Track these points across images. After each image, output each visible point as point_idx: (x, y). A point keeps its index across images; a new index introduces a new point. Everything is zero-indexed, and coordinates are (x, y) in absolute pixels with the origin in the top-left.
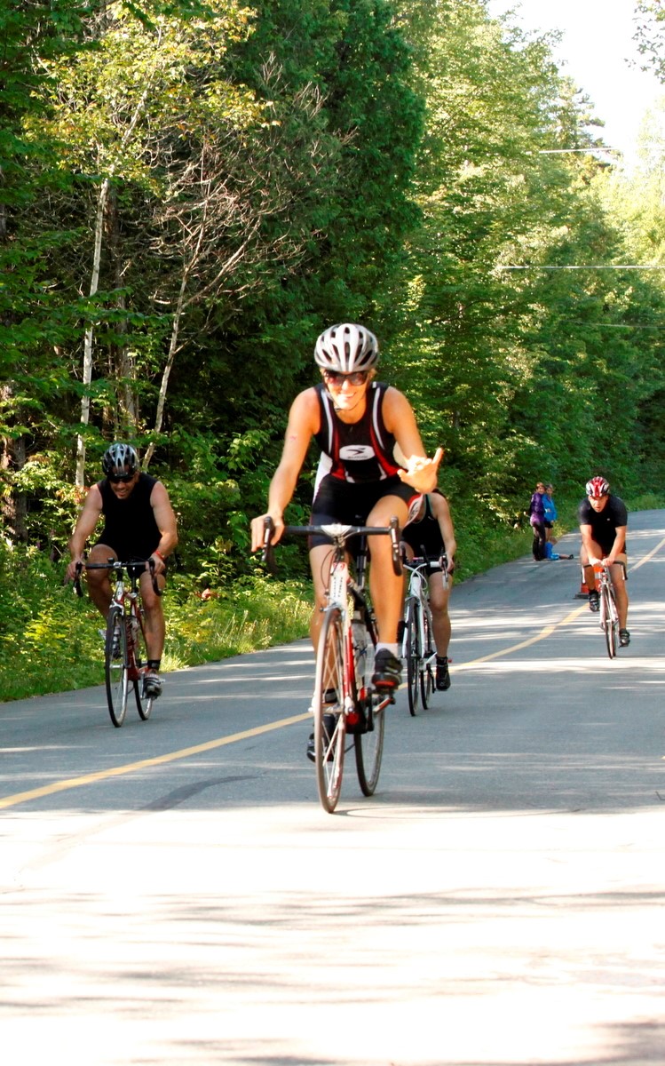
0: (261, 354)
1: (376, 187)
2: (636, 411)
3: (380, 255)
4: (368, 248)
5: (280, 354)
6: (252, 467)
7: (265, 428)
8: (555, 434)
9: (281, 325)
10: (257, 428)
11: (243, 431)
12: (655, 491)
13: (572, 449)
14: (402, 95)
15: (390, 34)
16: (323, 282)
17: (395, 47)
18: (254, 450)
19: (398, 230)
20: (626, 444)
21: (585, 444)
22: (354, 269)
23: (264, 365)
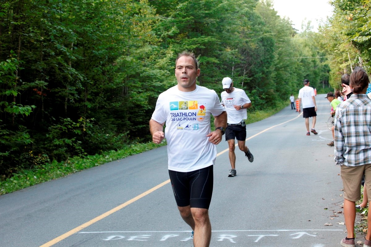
0: (254, 79)
1: (268, 53)
4: (268, 62)
5: (256, 78)
9: (257, 75)
10: (254, 90)
13: (293, 86)
16: (262, 68)
18: (254, 93)
19: (272, 59)
21: (295, 85)
23: (255, 80)
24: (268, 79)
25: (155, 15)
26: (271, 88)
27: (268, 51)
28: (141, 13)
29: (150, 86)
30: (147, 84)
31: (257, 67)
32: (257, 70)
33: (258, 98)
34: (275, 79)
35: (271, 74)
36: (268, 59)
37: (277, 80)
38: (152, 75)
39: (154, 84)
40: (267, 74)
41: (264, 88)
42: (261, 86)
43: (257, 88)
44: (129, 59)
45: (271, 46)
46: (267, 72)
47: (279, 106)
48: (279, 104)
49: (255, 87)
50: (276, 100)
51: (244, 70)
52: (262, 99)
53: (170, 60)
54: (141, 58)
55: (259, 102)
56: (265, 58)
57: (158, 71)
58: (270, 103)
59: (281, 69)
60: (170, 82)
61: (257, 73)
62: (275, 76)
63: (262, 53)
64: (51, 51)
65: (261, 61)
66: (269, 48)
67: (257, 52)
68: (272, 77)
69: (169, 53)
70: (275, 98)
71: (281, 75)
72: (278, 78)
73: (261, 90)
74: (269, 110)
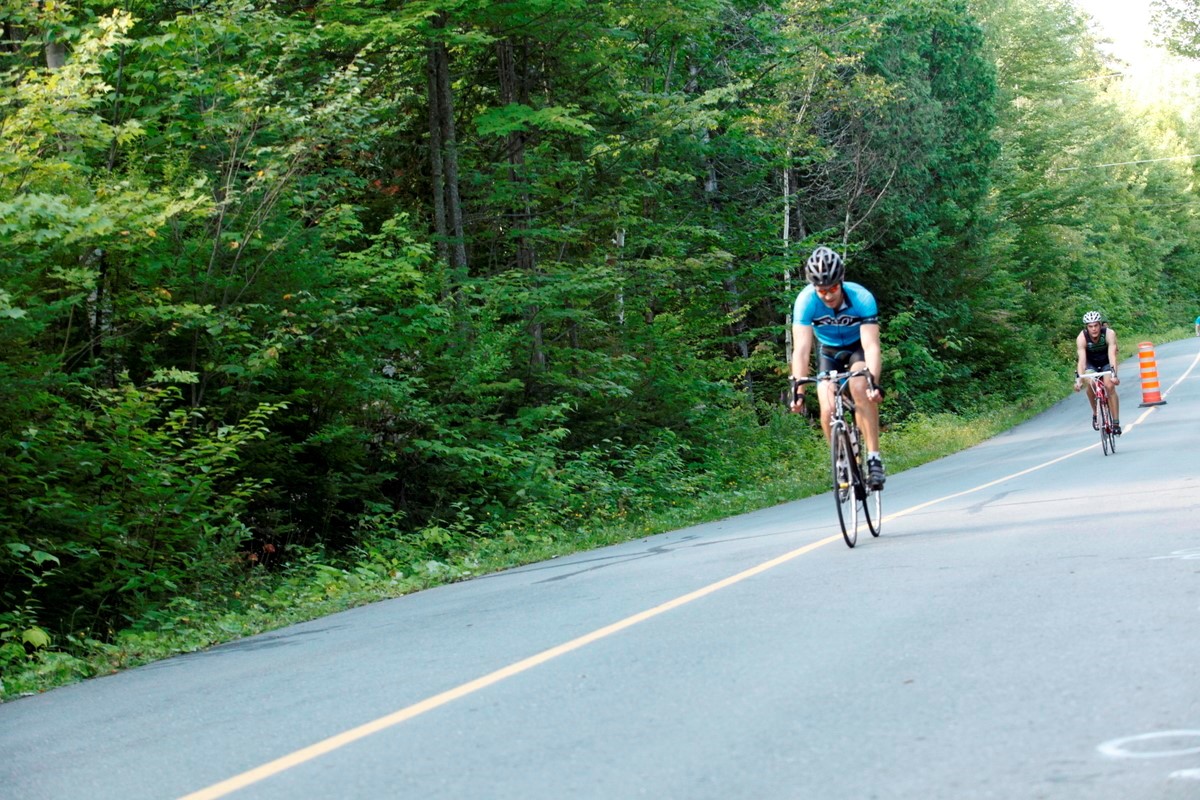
0: (903, 258)
1: (968, 131)
2: (1161, 265)
3: (976, 178)
4: (967, 174)
5: (915, 258)
6: (905, 339)
7: (912, 310)
8: (1102, 291)
9: (914, 238)
10: (903, 311)
11: (895, 314)
12: (1182, 325)
13: (1115, 300)
14: (980, 64)
15: (968, 22)
16: (938, 203)
17: (972, 31)
18: (906, 327)
19: (987, 160)
20: (1155, 292)
21: (1124, 295)
22: (959, 191)
23: (905, 266)
24: (974, 261)
26: (998, 306)
31: (913, 200)
32: (908, 214)
33: (925, 350)
34: (1018, 263)
35: (986, 234)
37: (1027, 264)
41: (957, 302)
42: (939, 292)
43: (919, 303)
45: (979, 96)
46: (969, 223)
47: (1045, 390)
48: (1045, 377)
49: (911, 300)
50: (1028, 361)
51: (844, 220)
52: (943, 354)
55: (932, 374)
56: (952, 154)
58: (995, 376)
61: (911, 228)
62: (1016, 248)
63: (932, 131)
66: (970, 108)
68: (1002, 253)
70: (1023, 352)
71: (1047, 246)
72: (1030, 260)
73: (940, 315)
74: (990, 408)
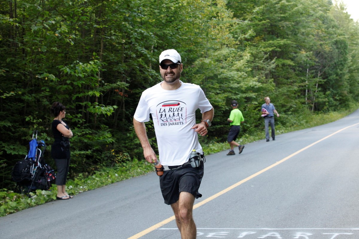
0: (329, 81)
1: (342, 55)
4: (341, 64)
5: (331, 80)
9: (331, 77)
16: (336, 70)
18: (329, 94)
19: (345, 61)
22: (340, 68)
23: (329, 82)
24: (341, 81)
25: (232, 18)
26: (345, 90)
27: (341, 53)
28: (218, 16)
29: (228, 88)
30: (224, 85)
31: (331, 69)
32: (330, 72)
33: (332, 99)
34: (348, 81)
35: (344, 76)
36: (341, 61)
37: (350, 81)
38: (230, 76)
39: (232, 86)
40: (341, 76)
41: (338, 89)
42: (335, 87)
43: (331, 89)
44: (207, 61)
45: (345, 48)
46: (341, 74)
47: (353, 108)
48: (353, 105)
49: (329, 89)
50: (349, 101)
51: (318, 72)
52: (336, 100)
53: (247, 62)
54: (219, 61)
55: (333, 104)
56: (339, 60)
57: (236, 72)
58: (343, 105)
59: (354, 72)
60: (247, 84)
61: (331, 75)
62: (349, 78)
63: (335, 55)
64: (132, 53)
65: (335, 63)
66: (343, 51)
67: (331, 54)
68: (346, 79)
69: (246, 56)
70: (349, 99)
71: (354, 77)
72: (351, 80)
73: (335, 92)
74: (343, 111)
